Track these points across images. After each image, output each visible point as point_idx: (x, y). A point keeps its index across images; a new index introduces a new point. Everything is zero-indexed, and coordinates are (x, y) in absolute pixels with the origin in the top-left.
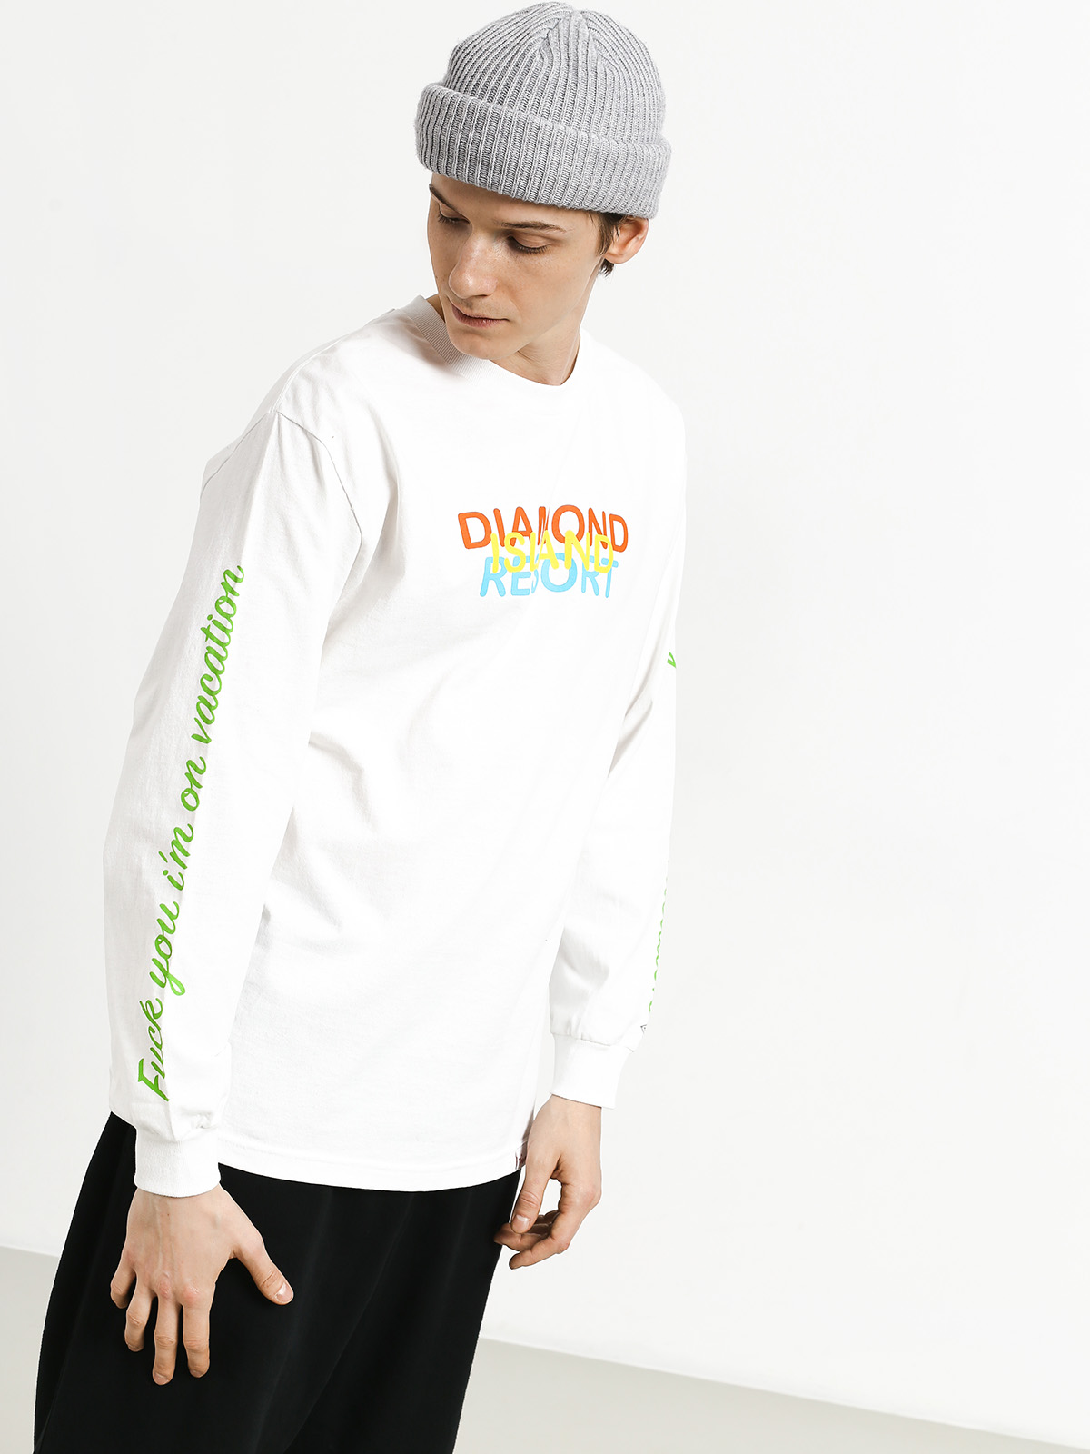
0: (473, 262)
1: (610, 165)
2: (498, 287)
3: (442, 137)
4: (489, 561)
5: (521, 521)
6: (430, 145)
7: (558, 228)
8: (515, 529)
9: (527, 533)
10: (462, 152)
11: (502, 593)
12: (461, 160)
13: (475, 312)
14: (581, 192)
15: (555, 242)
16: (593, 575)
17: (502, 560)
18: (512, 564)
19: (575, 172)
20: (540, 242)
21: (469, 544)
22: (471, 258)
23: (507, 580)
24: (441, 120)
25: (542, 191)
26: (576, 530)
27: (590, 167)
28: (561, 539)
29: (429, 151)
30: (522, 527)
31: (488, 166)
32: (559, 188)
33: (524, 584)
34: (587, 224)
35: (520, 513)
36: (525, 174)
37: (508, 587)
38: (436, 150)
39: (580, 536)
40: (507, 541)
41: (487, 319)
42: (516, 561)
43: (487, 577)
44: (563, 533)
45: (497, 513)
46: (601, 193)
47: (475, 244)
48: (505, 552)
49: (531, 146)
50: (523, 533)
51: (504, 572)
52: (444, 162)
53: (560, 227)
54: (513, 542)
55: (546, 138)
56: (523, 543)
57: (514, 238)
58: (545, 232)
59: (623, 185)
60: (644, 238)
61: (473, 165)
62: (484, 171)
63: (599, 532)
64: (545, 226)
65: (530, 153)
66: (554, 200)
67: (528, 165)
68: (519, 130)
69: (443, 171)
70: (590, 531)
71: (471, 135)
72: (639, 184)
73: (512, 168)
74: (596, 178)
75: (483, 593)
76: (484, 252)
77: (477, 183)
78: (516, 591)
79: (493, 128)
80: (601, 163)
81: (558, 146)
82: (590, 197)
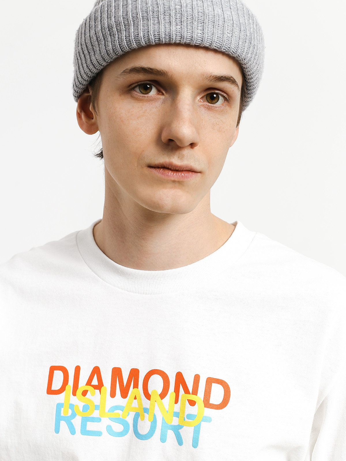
4: (60, 406)
5: (95, 376)
8: (89, 383)
9: (99, 386)
11: (73, 431)
16: (177, 429)
17: (72, 406)
18: (81, 410)
21: (50, 391)
23: (77, 422)
26: (160, 390)
28: (148, 396)
30: (95, 382)
33: (91, 426)
35: (96, 371)
37: (78, 428)
39: (163, 395)
40: (79, 392)
42: (86, 408)
43: (59, 418)
44: (150, 391)
45: (78, 369)
48: (77, 401)
50: (95, 387)
51: (74, 415)
53: (238, 82)
54: (85, 393)
56: (93, 395)
63: (187, 391)
70: (177, 391)
75: (57, 431)
78: (85, 432)
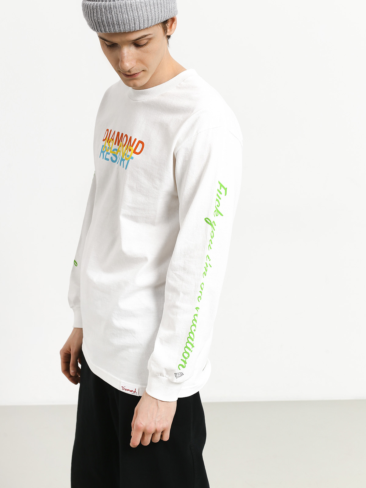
0: (126, 58)
1: (159, 6)
2: (136, 62)
3: (98, 20)
6: (95, 24)
7: (150, 34)
10: (108, 23)
12: (109, 26)
13: (132, 73)
14: (154, 20)
15: (150, 39)
18: (107, 149)
19: (149, 14)
20: (145, 41)
22: (124, 57)
24: (95, 14)
25: (141, 25)
27: (153, 9)
29: (95, 26)
31: (119, 24)
32: (146, 22)
34: (158, 28)
36: (133, 22)
38: (98, 25)
41: (136, 74)
46: (160, 17)
47: (124, 51)
48: (107, 145)
49: (131, 12)
52: (103, 29)
53: (151, 33)
55: (135, 7)
57: (137, 44)
58: (146, 38)
59: (166, 10)
60: (176, 22)
61: (114, 26)
62: (118, 26)
64: (146, 36)
65: (132, 14)
66: (146, 26)
67: (133, 19)
68: (125, 8)
69: (104, 32)
71: (109, 16)
72: (171, 7)
73: (128, 22)
74: (157, 12)
76: (128, 52)
77: (117, 31)
79: (115, 11)
80: (156, 7)
81: (140, 8)
82: (157, 20)
